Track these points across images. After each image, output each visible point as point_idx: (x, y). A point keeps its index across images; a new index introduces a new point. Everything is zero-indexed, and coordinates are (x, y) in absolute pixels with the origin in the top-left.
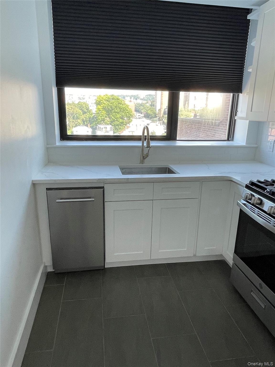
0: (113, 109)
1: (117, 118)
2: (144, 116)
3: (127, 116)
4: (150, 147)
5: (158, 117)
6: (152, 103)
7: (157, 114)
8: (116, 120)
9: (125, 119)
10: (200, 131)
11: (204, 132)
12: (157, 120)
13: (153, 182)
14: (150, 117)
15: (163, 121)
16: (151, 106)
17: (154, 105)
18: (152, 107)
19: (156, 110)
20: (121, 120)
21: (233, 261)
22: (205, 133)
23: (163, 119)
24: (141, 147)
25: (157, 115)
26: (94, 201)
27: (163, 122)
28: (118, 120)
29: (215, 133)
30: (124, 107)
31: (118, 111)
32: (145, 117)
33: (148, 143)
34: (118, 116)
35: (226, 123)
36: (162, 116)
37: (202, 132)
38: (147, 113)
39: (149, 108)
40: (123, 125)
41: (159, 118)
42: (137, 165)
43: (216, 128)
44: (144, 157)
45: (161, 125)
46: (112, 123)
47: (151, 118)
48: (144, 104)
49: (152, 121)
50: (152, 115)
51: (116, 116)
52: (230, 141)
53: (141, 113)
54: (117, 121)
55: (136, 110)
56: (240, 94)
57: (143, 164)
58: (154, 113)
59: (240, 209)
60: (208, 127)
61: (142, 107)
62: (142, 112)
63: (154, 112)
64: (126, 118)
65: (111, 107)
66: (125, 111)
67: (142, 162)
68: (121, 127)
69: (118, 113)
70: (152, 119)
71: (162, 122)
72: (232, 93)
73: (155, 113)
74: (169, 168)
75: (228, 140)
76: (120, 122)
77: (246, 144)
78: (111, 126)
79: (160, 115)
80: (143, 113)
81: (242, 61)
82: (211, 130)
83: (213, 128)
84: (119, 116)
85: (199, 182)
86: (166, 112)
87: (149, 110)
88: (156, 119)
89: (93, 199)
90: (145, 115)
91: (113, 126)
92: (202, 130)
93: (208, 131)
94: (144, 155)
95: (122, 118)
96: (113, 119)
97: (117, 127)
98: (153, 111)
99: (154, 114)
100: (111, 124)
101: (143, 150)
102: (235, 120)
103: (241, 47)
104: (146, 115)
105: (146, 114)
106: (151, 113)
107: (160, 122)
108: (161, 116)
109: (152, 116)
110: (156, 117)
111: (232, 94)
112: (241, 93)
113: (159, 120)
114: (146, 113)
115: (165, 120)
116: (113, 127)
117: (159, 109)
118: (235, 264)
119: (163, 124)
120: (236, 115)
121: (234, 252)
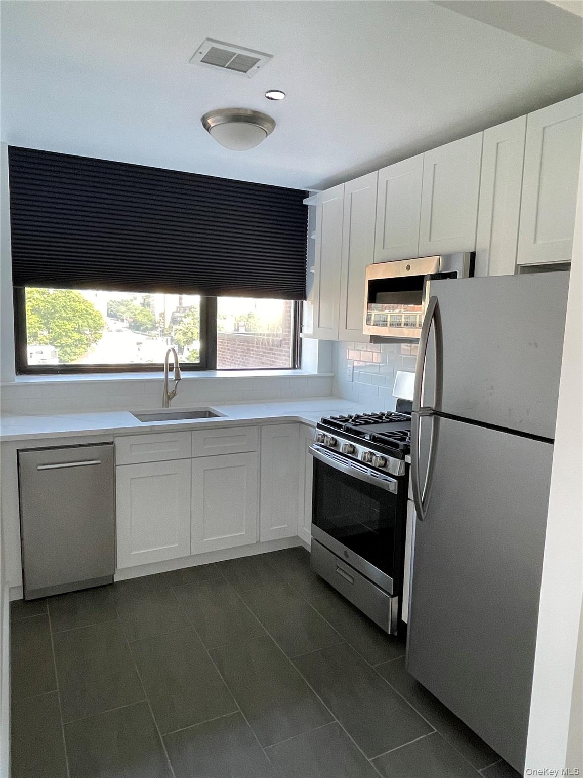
0: (56, 312)
1: (67, 330)
2: (128, 326)
3: (89, 327)
4: (180, 380)
5: (160, 329)
6: (144, 301)
7: (157, 323)
8: (64, 334)
9: (86, 332)
10: (249, 356)
11: (256, 358)
12: (158, 335)
13: (191, 431)
14: (142, 328)
15: (172, 337)
16: (143, 306)
17: (149, 305)
18: (145, 308)
19: (154, 315)
20: (76, 336)
21: (312, 536)
22: (259, 358)
23: (170, 333)
24: (163, 381)
25: (157, 325)
26: (100, 464)
27: (171, 339)
28: (70, 335)
29: (275, 358)
30: (83, 307)
31: (69, 315)
32: (130, 327)
33: (177, 375)
34: (68, 327)
35: (289, 345)
36: (169, 327)
37: (252, 357)
38: (135, 321)
39: (139, 311)
40: (82, 345)
41: (162, 331)
42: (159, 409)
43: (276, 350)
44: (169, 396)
45: (167, 345)
46: (55, 340)
47: (144, 330)
48: (128, 302)
49: (147, 337)
50: (145, 325)
51: (64, 327)
52: (296, 369)
53: (123, 320)
54: (66, 336)
55: (111, 313)
56: (304, 302)
57: (168, 407)
58: (151, 321)
59: (314, 457)
60: (262, 348)
61: (123, 309)
62: (125, 318)
63: (150, 319)
64: (88, 331)
65: (54, 307)
66: (86, 315)
67: (166, 404)
68: (77, 350)
69: (69, 320)
70: (146, 333)
71: (169, 338)
72: (294, 299)
73: (153, 320)
74: (209, 412)
75: (294, 368)
76: (74, 339)
77: (318, 373)
78: (53, 348)
79: (164, 325)
80: (125, 320)
81: (303, 256)
82: (269, 353)
83: (271, 349)
84: (70, 326)
85: (257, 427)
86: (175, 318)
87: (139, 313)
88: (156, 332)
89: (99, 462)
90: (130, 325)
91: (59, 347)
92: (253, 354)
93: (262, 356)
94: (169, 394)
95: (79, 332)
96: (57, 334)
97: (68, 350)
98: (147, 316)
99: (150, 323)
100: (51, 344)
101: (167, 385)
102: (301, 339)
103: (300, 238)
104: (132, 324)
105: (132, 322)
106: (145, 320)
107: (165, 340)
108: (167, 326)
109: (147, 327)
110: (154, 328)
111: (293, 301)
112: (305, 299)
113: (163, 334)
114: (132, 320)
115: (175, 335)
116: (58, 350)
117: (161, 312)
118: (315, 539)
119: (171, 342)
120: (301, 332)
121: (311, 522)
